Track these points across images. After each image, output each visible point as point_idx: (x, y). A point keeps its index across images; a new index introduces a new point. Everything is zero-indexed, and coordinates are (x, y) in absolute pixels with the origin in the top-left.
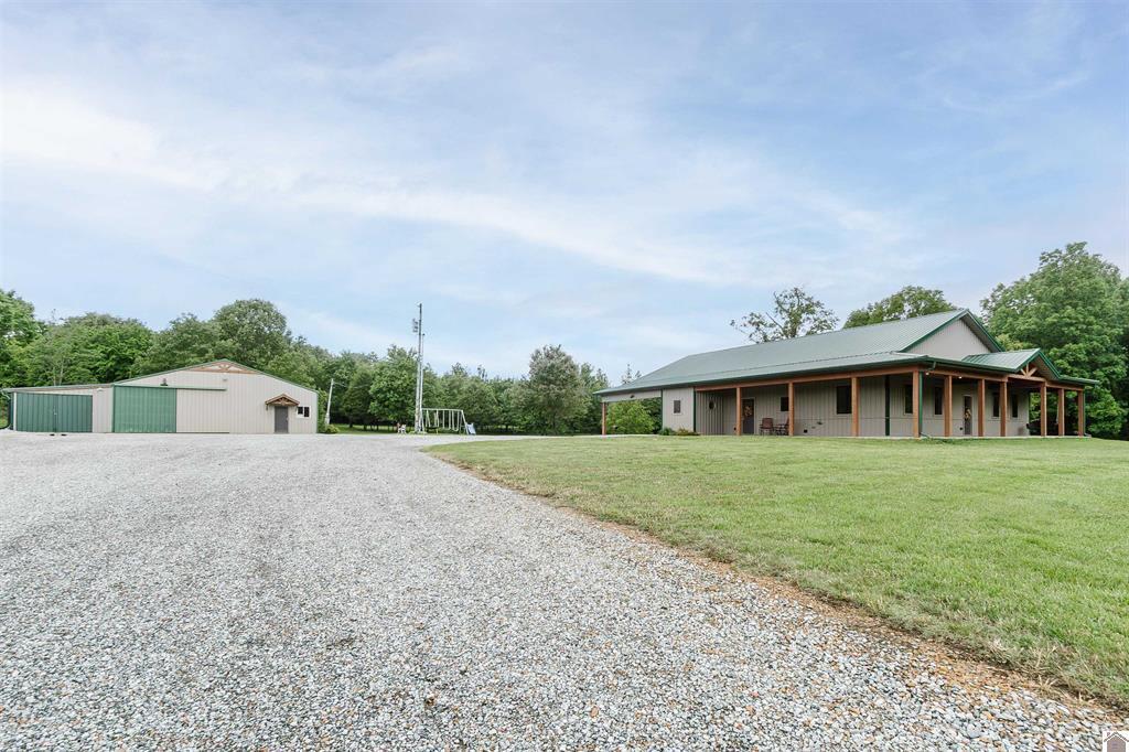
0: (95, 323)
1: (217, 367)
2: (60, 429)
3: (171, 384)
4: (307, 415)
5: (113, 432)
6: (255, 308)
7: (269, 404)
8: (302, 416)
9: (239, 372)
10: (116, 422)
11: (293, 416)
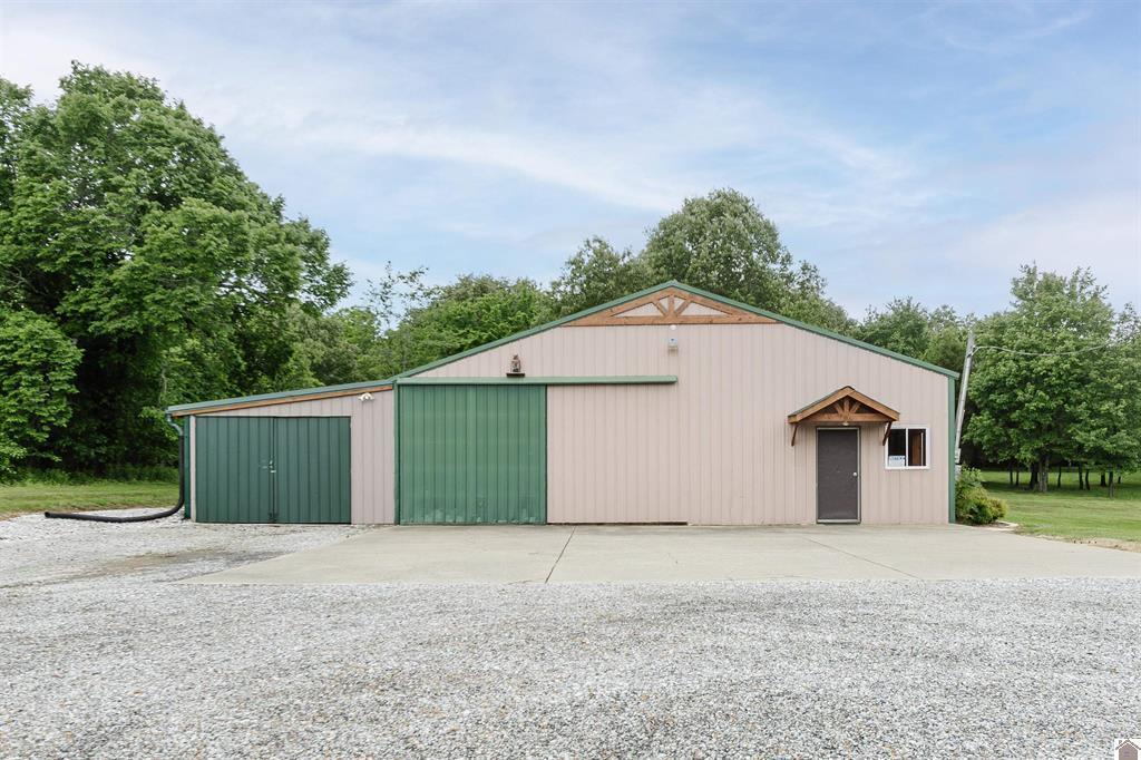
0: (470, 293)
1: (649, 311)
2: (283, 514)
3: (533, 374)
4: (917, 457)
5: (398, 522)
6: (717, 212)
7: (802, 424)
8: (899, 463)
9: (710, 322)
10: (406, 495)
11: (876, 461)
